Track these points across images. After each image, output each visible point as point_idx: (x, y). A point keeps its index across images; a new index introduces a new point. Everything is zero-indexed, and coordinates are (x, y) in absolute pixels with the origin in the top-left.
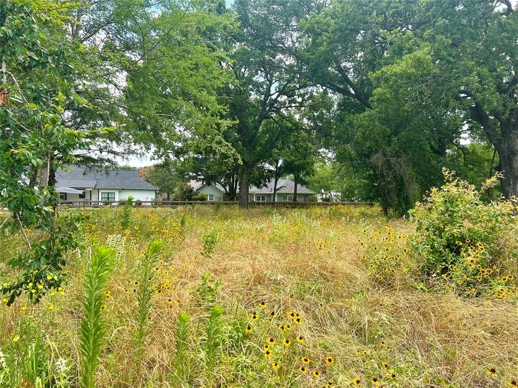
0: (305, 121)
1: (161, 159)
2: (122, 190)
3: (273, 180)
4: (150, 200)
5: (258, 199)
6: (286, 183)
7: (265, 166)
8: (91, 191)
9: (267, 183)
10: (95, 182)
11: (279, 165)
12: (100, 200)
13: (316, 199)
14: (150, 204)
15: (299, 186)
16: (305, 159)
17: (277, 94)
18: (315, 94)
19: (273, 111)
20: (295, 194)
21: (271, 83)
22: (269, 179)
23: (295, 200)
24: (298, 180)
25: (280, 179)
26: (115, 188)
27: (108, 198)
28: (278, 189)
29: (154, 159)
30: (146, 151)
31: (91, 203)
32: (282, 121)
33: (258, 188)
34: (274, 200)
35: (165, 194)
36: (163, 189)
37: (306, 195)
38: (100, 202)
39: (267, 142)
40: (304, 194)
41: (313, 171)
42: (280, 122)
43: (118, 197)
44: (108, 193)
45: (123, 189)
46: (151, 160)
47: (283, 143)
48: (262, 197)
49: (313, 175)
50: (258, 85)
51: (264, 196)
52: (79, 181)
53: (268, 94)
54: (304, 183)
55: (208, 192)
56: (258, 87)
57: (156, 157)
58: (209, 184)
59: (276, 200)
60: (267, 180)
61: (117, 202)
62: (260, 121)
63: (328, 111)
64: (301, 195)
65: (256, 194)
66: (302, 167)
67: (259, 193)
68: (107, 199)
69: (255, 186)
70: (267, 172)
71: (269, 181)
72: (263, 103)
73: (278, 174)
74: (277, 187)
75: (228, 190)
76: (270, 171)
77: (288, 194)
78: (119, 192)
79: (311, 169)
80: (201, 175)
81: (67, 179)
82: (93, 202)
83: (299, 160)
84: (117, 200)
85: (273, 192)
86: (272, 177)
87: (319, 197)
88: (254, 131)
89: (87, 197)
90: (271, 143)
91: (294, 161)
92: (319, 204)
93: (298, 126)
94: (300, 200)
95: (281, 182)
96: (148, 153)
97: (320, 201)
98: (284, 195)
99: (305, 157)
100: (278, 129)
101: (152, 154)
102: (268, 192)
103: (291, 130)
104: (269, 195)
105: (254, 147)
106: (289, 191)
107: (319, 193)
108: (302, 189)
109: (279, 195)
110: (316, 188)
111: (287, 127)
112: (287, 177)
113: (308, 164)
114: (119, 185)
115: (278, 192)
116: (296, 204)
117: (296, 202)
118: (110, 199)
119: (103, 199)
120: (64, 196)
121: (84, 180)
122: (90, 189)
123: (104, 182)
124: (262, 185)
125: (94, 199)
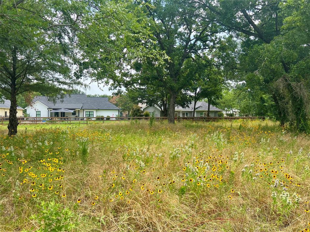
0: (216, 59)
1: (116, 89)
3: (193, 102)
4: (115, 116)
5: (183, 114)
6: (202, 104)
7: (187, 93)
8: (79, 110)
9: (189, 105)
10: (82, 105)
11: (197, 92)
12: (85, 117)
13: (222, 115)
14: (114, 119)
15: (211, 106)
16: (216, 87)
17: (195, 39)
18: (222, 39)
19: (192, 52)
20: (209, 111)
21: (191, 32)
22: (190, 101)
23: (208, 115)
24: (210, 102)
25: (198, 102)
26: (94, 108)
27: (90, 115)
28: (197, 108)
29: (111, 90)
30: (106, 84)
31: (79, 118)
32: (199, 60)
33: (183, 108)
34: (194, 116)
35: (127, 112)
36: (126, 109)
37: (216, 112)
38: (85, 118)
39: (188, 75)
40: (215, 111)
41: (221, 96)
42: (197, 60)
43: (96, 114)
44: (90, 112)
45: (99, 109)
46: (109, 90)
47: (200, 76)
48: (186, 113)
49: (221, 98)
50: (181, 35)
51: (187, 113)
52: (72, 104)
53: (189, 40)
54: (214, 104)
55: (150, 110)
56: (181, 36)
57: (113, 88)
58: (151, 106)
59: (195, 116)
60: (189, 102)
62: (182, 59)
63: (233, 51)
64: (212, 112)
65: (182, 112)
66: (213, 93)
67: (184, 110)
68: (89, 115)
69: (181, 106)
70: (189, 97)
71: (190, 103)
72: (185, 47)
73: (197, 99)
74: (196, 107)
75: (163, 109)
76: (191, 96)
77: (204, 111)
78: (96, 111)
79: (220, 94)
80: (145, 100)
81: (65, 103)
82: (80, 118)
83: (211, 88)
84: (95, 116)
85: (193, 110)
86: (192, 100)
87: (224, 113)
88: (178, 66)
89: (77, 114)
90: (191, 76)
91: (207, 88)
92: (226, 118)
93: (210, 63)
94: (212, 115)
95: (199, 104)
96: (107, 86)
97: (225, 116)
98: (201, 112)
99: (216, 85)
100: (195, 65)
101: (110, 86)
102: (190, 110)
103: (206, 66)
104: (191, 112)
105: (178, 79)
106: (204, 109)
107: (224, 110)
108: (213, 108)
109: (198, 112)
110: (222, 107)
111: (203, 64)
112: (203, 100)
113: (218, 90)
114: (96, 106)
115: (197, 110)
116: (209, 118)
117: (209, 117)
118: (91, 116)
119: (87, 116)
120: (63, 114)
121: (75, 103)
122: (78, 109)
123: (87, 104)
124: (186, 106)
125: (81, 116)
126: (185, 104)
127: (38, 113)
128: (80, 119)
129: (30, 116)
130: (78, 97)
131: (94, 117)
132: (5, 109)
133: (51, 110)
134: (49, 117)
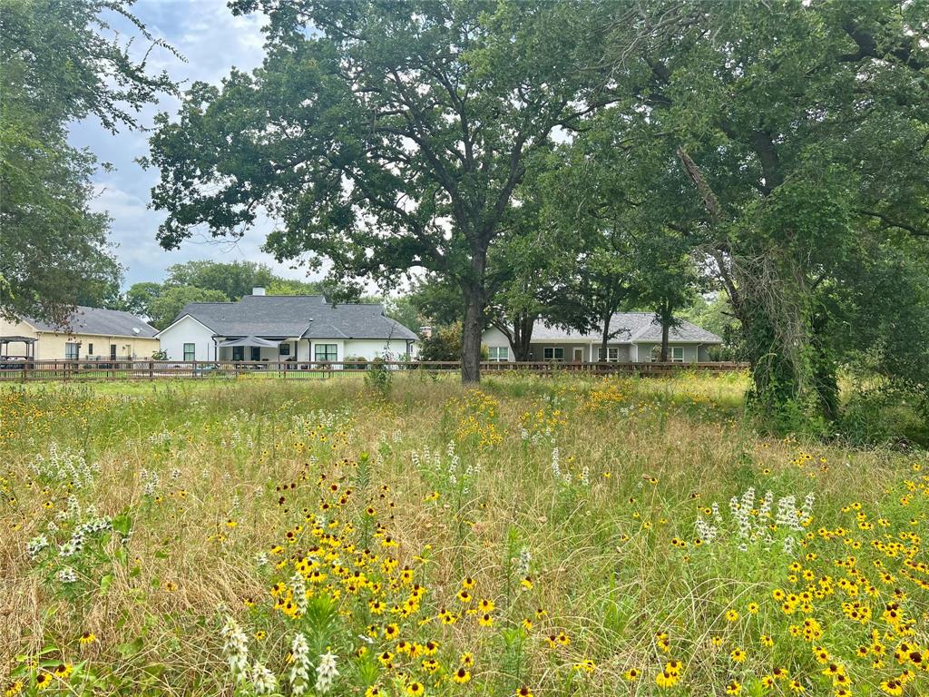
2: (349, 340)
4: (396, 358)
8: (296, 342)
10: (306, 326)
12: (313, 360)
23: (663, 356)
26: (339, 336)
27: (326, 354)
28: (612, 336)
31: (296, 365)
37: (703, 347)
38: (314, 363)
40: (699, 343)
43: (343, 353)
44: (326, 345)
45: (351, 338)
48: (611, 351)
51: (613, 348)
52: (281, 324)
55: (496, 341)
59: (636, 358)
61: (340, 363)
64: (682, 345)
68: (324, 356)
78: (345, 343)
82: (300, 363)
84: (340, 359)
89: (292, 354)
104: (625, 346)
108: (695, 334)
109: (644, 347)
114: (346, 331)
118: (329, 357)
119: (318, 357)
120: (256, 353)
121: (289, 322)
122: (294, 339)
123: (322, 325)
124: (589, 327)
125: (302, 358)
126: (586, 322)
127: (189, 349)
128: (299, 368)
129: (168, 357)
130: (300, 303)
131: (339, 361)
132: (110, 338)
133: (221, 342)
134: (218, 360)
